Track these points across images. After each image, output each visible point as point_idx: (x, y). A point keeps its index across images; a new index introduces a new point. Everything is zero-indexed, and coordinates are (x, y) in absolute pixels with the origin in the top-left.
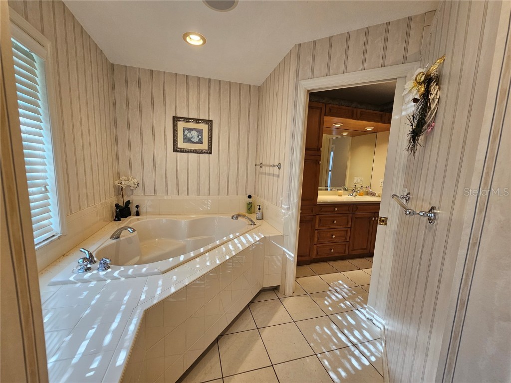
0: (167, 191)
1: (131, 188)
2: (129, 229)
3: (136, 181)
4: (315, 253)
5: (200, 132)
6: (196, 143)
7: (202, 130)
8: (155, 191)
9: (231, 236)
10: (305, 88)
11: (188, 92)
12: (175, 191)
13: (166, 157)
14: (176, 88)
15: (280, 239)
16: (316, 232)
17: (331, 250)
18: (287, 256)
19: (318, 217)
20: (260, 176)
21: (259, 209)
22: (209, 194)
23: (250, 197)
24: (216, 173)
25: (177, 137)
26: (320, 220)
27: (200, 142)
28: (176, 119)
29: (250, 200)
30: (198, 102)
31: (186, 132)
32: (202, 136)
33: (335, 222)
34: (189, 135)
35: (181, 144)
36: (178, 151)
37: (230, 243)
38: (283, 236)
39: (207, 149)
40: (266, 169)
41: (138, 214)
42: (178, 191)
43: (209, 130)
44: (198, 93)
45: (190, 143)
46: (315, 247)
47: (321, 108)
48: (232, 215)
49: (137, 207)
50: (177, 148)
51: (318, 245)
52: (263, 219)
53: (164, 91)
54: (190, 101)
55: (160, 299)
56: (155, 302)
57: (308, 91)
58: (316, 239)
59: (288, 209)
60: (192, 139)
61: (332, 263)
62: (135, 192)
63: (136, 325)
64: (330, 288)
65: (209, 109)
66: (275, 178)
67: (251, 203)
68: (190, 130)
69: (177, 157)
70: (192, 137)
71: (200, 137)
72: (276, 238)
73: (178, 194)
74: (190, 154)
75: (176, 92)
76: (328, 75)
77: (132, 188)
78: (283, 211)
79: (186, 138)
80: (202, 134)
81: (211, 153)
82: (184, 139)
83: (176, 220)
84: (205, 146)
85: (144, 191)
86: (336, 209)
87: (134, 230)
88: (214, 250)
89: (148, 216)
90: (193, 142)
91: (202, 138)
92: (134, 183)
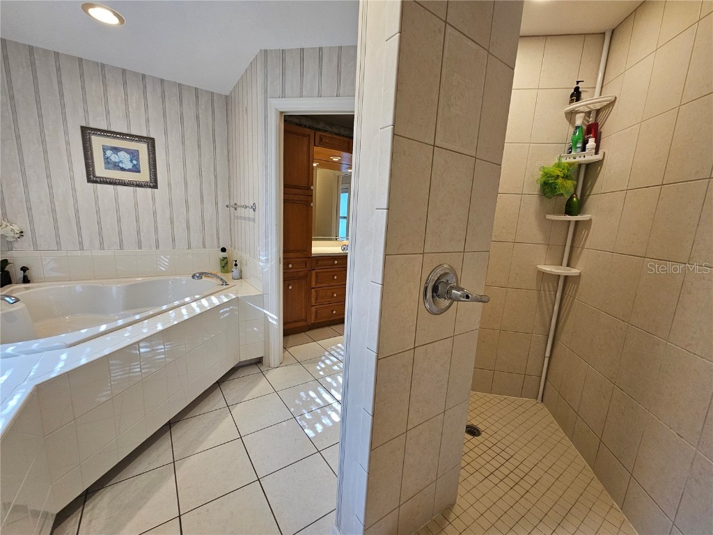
0: (81, 243)
1: (7, 239)
2: (7, 299)
3: (16, 228)
4: (313, 317)
5: (134, 155)
6: (129, 170)
7: (138, 151)
8: (58, 243)
9: (187, 299)
10: (276, 109)
11: (105, 90)
12: (97, 243)
13: (74, 190)
14: (83, 82)
15: (260, 299)
16: (313, 290)
17: (333, 311)
18: (270, 320)
19: (314, 272)
20: (236, 221)
21: (236, 265)
22: (157, 247)
23: (223, 250)
24: (168, 216)
25: (92, 158)
26: (317, 276)
27: (136, 169)
28: (86, 132)
29: (224, 254)
30: (127, 108)
31: (109, 153)
32: (138, 160)
33: (335, 278)
34: (114, 158)
35: (100, 171)
36: (96, 182)
37: (184, 307)
38: (262, 296)
39: (148, 180)
40: (241, 212)
41: (26, 280)
42: (102, 243)
43: (149, 152)
44: (126, 94)
45: (118, 170)
46: (313, 309)
47: (309, 136)
48: (193, 273)
49: (24, 269)
50: (94, 176)
51: (317, 307)
52: (241, 278)
53: (60, 83)
54: (112, 105)
55: (62, 372)
56: (53, 375)
57: (282, 113)
58: (313, 300)
59: (267, 260)
60: (120, 165)
61: (334, 327)
62: (16, 245)
63: (19, 400)
64: (327, 353)
65: (147, 120)
66: (252, 223)
67: (225, 258)
68: (116, 150)
69: (95, 192)
70: (121, 162)
71: (135, 162)
72: (254, 299)
73: (102, 247)
74: (120, 188)
75: (83, 88)
76: (301, 96)
77: (10, 239)
78: (261, 264)
79: (109, 163)
80: (138, 158)
81: (155, 187)
82: (105, 163)
83: (101, 285)
84: (144, 176)
85: (35, 244)
86: (336, 262)
87: (17, 300)
88: (158, 316)
89: (47, 283)
90: (123, 169)
91: (138, 164)
92: (12, 230)
